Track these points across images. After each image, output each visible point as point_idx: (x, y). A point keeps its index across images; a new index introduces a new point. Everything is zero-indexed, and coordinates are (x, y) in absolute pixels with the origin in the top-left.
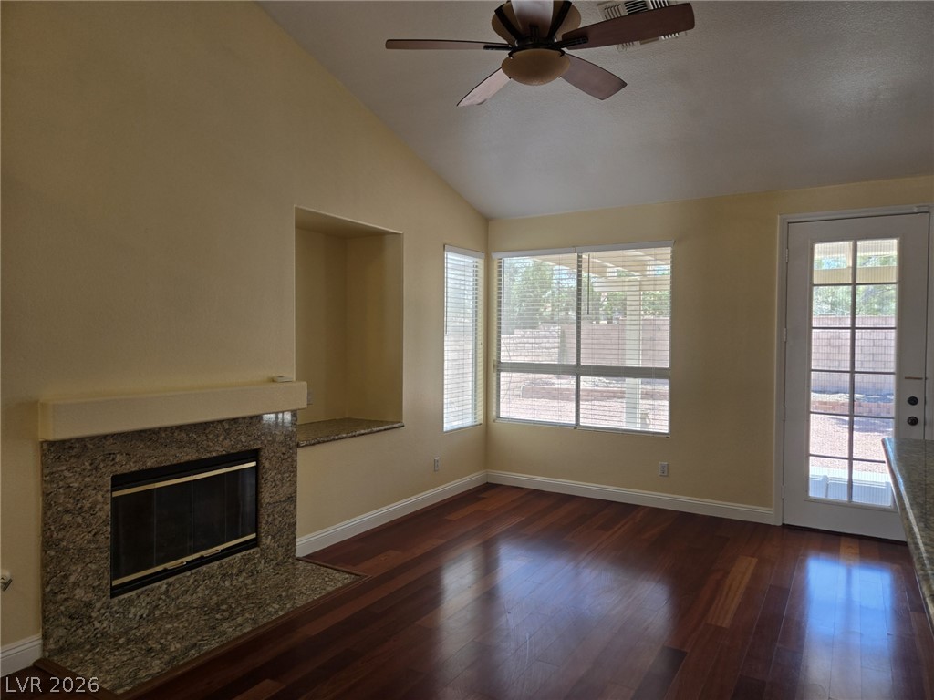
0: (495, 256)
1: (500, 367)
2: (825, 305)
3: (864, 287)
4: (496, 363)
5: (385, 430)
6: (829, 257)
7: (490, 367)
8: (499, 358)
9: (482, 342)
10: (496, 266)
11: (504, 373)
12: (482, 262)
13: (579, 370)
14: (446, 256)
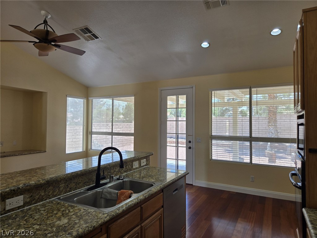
0: (90, 98)
1: (92, 133)
2: (170, 115)
3: (180, 109)
4: (90, 132)
5: (37, 153)
6: (171, 101)
7: (88, 133)
8: (92, 130)
9: (85, 125)
10: (90, 102)
11: (93, 135)
12: (85, 100)
13: (112, 134)
14: (67, 98)
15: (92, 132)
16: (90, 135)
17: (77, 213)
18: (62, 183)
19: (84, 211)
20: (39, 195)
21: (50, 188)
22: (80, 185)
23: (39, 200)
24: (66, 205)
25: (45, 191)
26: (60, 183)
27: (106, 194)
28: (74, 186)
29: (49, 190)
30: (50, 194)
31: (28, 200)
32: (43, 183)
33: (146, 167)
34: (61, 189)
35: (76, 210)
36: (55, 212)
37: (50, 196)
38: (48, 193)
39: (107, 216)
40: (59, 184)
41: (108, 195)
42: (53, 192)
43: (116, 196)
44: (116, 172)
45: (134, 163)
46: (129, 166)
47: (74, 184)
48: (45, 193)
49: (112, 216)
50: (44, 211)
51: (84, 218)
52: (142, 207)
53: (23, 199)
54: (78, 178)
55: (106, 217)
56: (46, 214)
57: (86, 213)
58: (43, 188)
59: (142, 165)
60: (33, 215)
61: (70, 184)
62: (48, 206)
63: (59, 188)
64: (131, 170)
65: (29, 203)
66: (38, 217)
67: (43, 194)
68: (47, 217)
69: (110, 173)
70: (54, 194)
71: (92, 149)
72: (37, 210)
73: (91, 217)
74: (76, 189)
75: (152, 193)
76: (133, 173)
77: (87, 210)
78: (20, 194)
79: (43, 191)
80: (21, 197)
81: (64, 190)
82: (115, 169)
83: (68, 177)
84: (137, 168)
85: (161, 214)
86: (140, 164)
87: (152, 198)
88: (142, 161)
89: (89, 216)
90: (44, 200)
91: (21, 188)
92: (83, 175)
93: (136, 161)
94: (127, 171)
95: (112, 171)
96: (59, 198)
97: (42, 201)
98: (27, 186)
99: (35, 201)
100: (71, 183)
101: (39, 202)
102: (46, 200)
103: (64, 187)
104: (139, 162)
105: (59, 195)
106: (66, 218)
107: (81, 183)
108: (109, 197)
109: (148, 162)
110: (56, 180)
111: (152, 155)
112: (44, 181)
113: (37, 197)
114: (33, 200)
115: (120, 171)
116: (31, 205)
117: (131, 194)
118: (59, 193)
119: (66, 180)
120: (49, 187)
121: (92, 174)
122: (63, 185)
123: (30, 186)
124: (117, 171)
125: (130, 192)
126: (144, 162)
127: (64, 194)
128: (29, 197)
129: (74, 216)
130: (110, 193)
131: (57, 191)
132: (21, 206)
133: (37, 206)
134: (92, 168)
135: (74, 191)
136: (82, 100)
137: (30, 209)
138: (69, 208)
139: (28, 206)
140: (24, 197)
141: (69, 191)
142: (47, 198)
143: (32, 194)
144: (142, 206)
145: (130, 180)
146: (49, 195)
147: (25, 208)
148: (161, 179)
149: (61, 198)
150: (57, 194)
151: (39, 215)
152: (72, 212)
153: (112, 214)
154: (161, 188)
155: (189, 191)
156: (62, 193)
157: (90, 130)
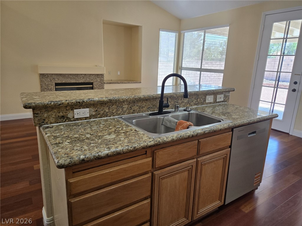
7: (178, 68)
8: (182, 66)
9: (176, 60)
10: (182, 35)
11: (182, 71)
12: (177, 34)
13: (201, 70)
14: (160, 32)
15: (182, 67)
16: (180, 71)
17: (127, 132)
18: (125, 104)
19: (134, 131)
20: (104, 111)
21: (114, 107)
22: (144, 109)
23: (103, 115)
24: (123, 123)
25: (109, 109)
26: (124, 104)
27: (167, 121)
28: (137, 109)
29: (113, 108)
30: (114, 112)
31: (94, 113)
32: (105, 100)
33: (223, 103)
34: (125, 109)
35: (128, 129)
36: (111, 127)
37: (114, 113)
38: (111, 111)
39: (153, 140)
40: (122, 104)
41: (168, 123)
42: (117, 111)
43: (175, 125)
44: (184, 103)
45: (207, 97)
46: (201, 99)
47: (137, 107)
48: (109, 110)
49: (158, 142)
50: (103, 125)
51: (130, 138)
52: (200, 142)
53: (89, 112)
54: (141, 102)
55: (150, 142)
56: (103, 127)
57: (135, 134)
58: (107, 105)
59: (217, 101)
60: (92, 126)
61: (133, 107)
62: (109, 122)
63: (122, 108)
64: (202, 104)
65: (94, 116)
66: (95, 128)
67: (107, 111)
68: (102, 130)
69: (177, 103)
70: (118, 113)
71: (181, 84)
72: (99, 123)
73: (136, 138)
74: (139, 112)
75: (215, 130)
76: (205, 107)
77: (138, 131)
78: (86, 107)
79: (107, 108)
80: (87, 110)
81: (127, 111)
82: (183, 100)
83: (130, 99)
84: (210, 103)
85: (227, 154)
86: (215, 99)
87: (216, 135)
88: (218, 96)
89: (136, 137)
90: (108, 116)
91: (85, 101)
92: (147, 100)
93: (211, 95)
94: (197, 104)
95: (180, 101)
96: (121, 117)
97: (107, 116)
98: (91, 101)
99: (100, 115)
100: (134, 105)
101: (104, 117)
102: (110, 116)
103: (127, 108)
104: (214, 97)
105: (122, 114)
106: (116, 134)
107: (145, 108)
108: (168, 125)
109: (227, 98)
110: (119, 100)
111: (233, 91)
112: (107, 99)
113: (102, 112)
114: (99, 114)
115: (190, 102)
116: (96, 118)
117: (189, 126)
118: (122, 112)
119: (130, 102)
120: (113, 105)
121: (156, 100)
122: (126, 106)
123: (93, 101)
124: (186, 102)
125: (188, 123)
126: (220, 98)
127: (127, 114)
128: (94, 111)
129: (123, 134)
130: (170, 121)
131: (121, 111)
132: (88, 117)
133: (101, 120)
134: (157, 94)
135: (137, 113)
136: (175, 34)
137: (94, 121)
138: (123, 127)
139: (93, 119)
140: (89, 110)
141: (132, 112)
142: (111, 115)
143: (97, 109)
144: (200, 140)
145: (197, 112)
146: (112, 113)
147: (91, 120)
148: (234, 117)
149: (123, 117)
150: (120, 114)
151: (97, 127)
152: (124, 130)
153: (158, 140)
154: (230, 126)
155: (281, 140)
156: (126, 114)
157: (180, 65)
